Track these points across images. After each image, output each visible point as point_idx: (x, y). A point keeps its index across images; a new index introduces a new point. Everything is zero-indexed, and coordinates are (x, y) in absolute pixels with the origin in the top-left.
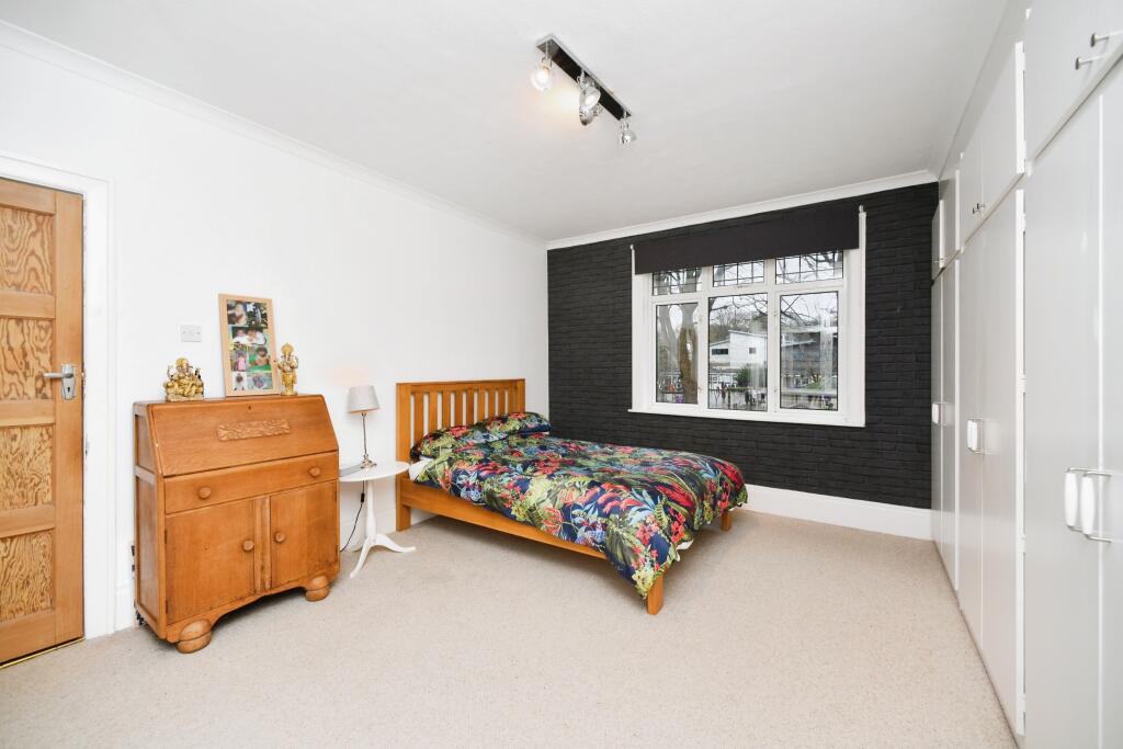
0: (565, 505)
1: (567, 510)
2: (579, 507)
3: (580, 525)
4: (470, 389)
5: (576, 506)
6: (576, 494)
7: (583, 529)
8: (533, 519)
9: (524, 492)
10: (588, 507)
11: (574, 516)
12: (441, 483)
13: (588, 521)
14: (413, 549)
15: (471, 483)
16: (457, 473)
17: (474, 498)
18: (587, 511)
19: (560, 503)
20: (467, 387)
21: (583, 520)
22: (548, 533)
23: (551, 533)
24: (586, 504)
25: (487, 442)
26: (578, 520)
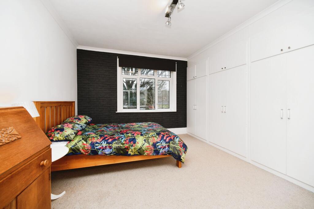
0: (153, 143)
1: (154, 145)
2: (159, 142)
3: (160, 148)
4: (61, 105)
5: (158, 142)
6: (155, 138)
7: (162, 149)
8: (140, 152)
9: (135, 143)
10: (161, 142)
11: (158, 146)
12: (82, 151)
13: (163, 146)
14: (64, 192)
15: (104, 146)
16: (93, 144)
17: (107, 153)
18: (162, 143)
19: (151, 143)
20: (59, 104)
21: (161, 146)
22: (148, 155)
23: (149, 154)
24: (160, 141)
25: (83, 129)
26: (159, 147)
